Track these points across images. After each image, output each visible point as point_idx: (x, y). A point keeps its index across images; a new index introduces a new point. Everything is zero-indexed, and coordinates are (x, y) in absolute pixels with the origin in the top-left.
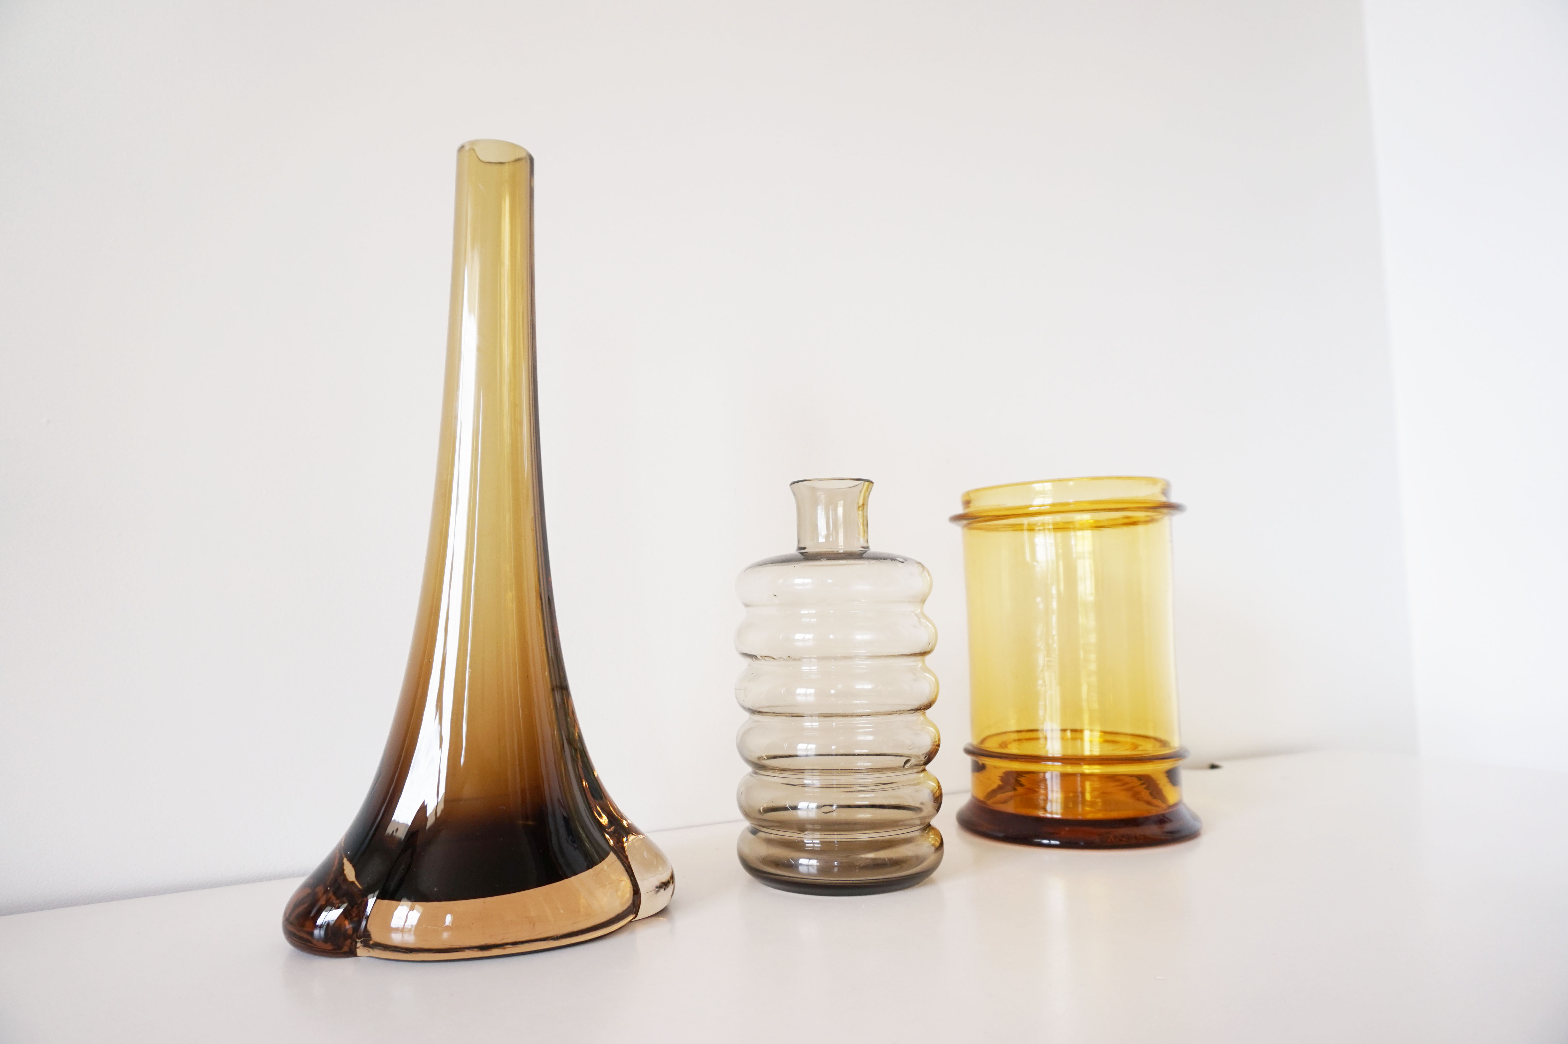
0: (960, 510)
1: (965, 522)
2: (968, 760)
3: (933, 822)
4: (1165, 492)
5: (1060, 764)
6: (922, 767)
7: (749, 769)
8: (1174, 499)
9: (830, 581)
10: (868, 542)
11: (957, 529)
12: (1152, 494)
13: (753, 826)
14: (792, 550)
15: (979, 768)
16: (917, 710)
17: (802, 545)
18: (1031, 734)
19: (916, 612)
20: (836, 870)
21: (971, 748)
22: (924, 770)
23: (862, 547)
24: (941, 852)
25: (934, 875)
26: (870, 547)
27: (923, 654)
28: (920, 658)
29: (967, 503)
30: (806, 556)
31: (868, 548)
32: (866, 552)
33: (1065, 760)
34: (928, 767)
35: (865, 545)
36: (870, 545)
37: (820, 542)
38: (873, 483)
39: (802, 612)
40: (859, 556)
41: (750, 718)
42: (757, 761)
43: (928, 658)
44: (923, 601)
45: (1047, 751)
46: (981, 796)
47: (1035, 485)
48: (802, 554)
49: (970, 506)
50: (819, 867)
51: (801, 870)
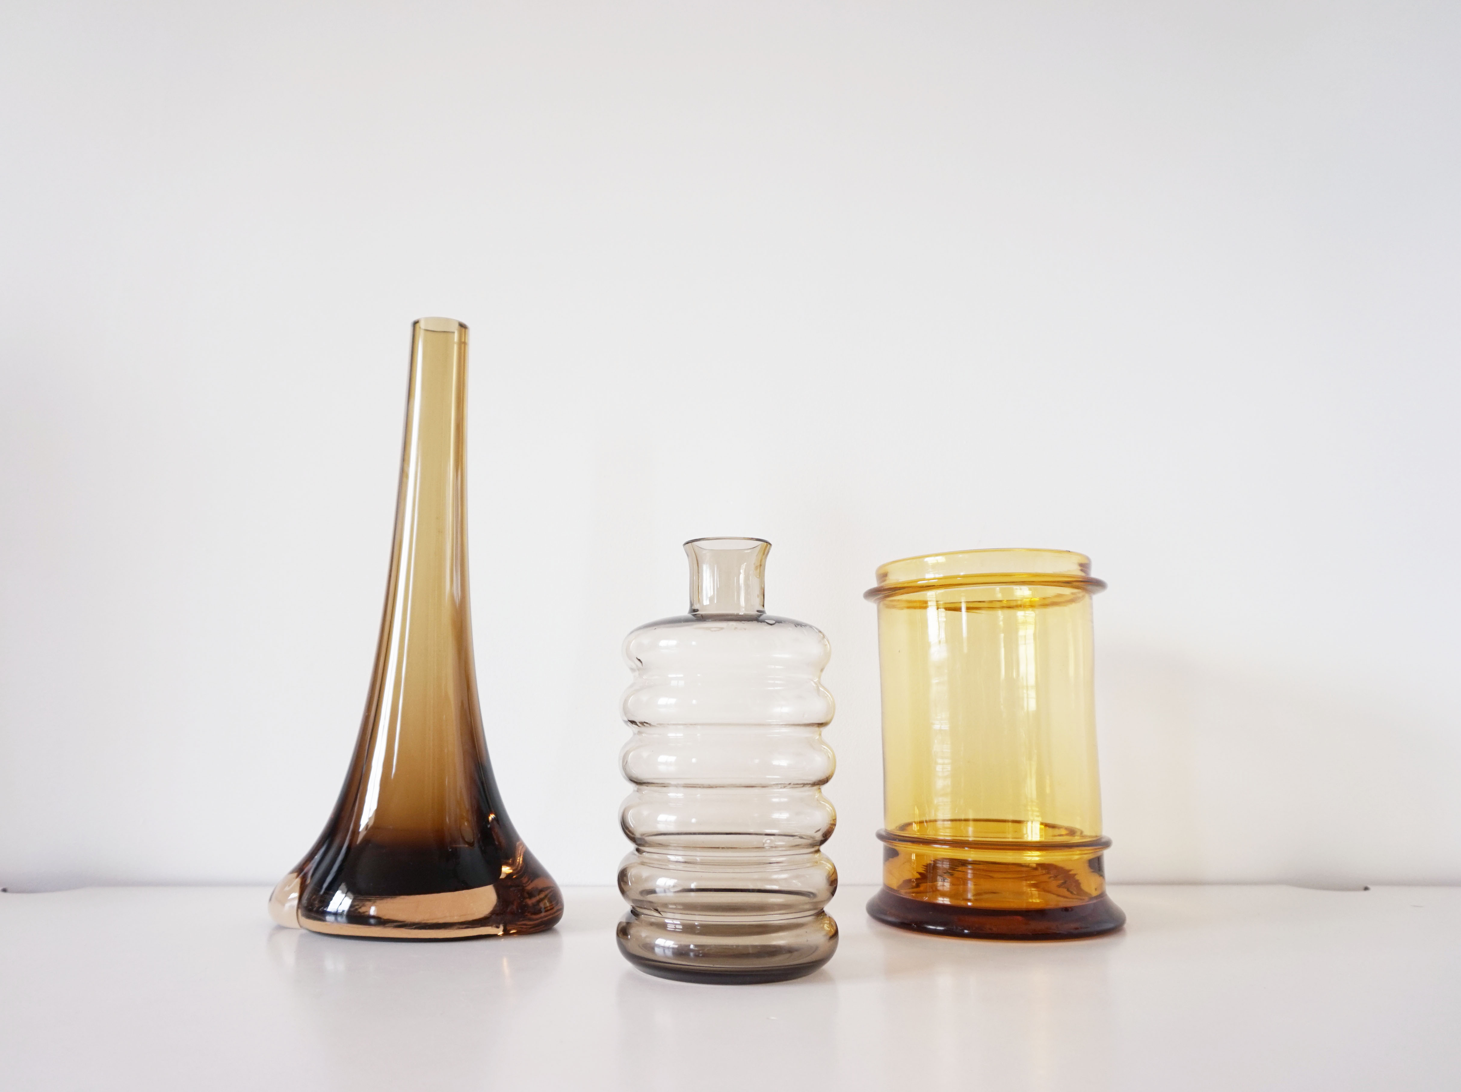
0: (874, 584)
1: (879, 596)
3: (827, 909)
4: (1084, 566)
6: (816, 848)
8: (1094, 574)
10: (763, 606)
12: (1070, 568)
13: (631, 906)
14: (684, 611)
15: (891, 854)
16: (814, 784)
17: (695, 606)
19: (815, 681)
20: (693, 954)
21: (884, 833)
22: (818, 851)
23: (758, 610)
24: (836, 939)
25: (827, 966)
26: (766, 612)
27: (821, 725)
28: (816, 729)
29: (883, 576)
30: (697, 617)
31: (764, 611)
32: (761, 615)
34: (823, 848)
35: (761, 609)
36: (767, 608)
37: (707, 604)
38: (771, 543)
39: (670, 676)
40: (757, 618)
43: (825, 730)
44: (821, 669)
46: (895, 884)
47: (927, 559)
48: (694, 615)
49: (884, 581)
50: (673, 948)
51: (657, 950)
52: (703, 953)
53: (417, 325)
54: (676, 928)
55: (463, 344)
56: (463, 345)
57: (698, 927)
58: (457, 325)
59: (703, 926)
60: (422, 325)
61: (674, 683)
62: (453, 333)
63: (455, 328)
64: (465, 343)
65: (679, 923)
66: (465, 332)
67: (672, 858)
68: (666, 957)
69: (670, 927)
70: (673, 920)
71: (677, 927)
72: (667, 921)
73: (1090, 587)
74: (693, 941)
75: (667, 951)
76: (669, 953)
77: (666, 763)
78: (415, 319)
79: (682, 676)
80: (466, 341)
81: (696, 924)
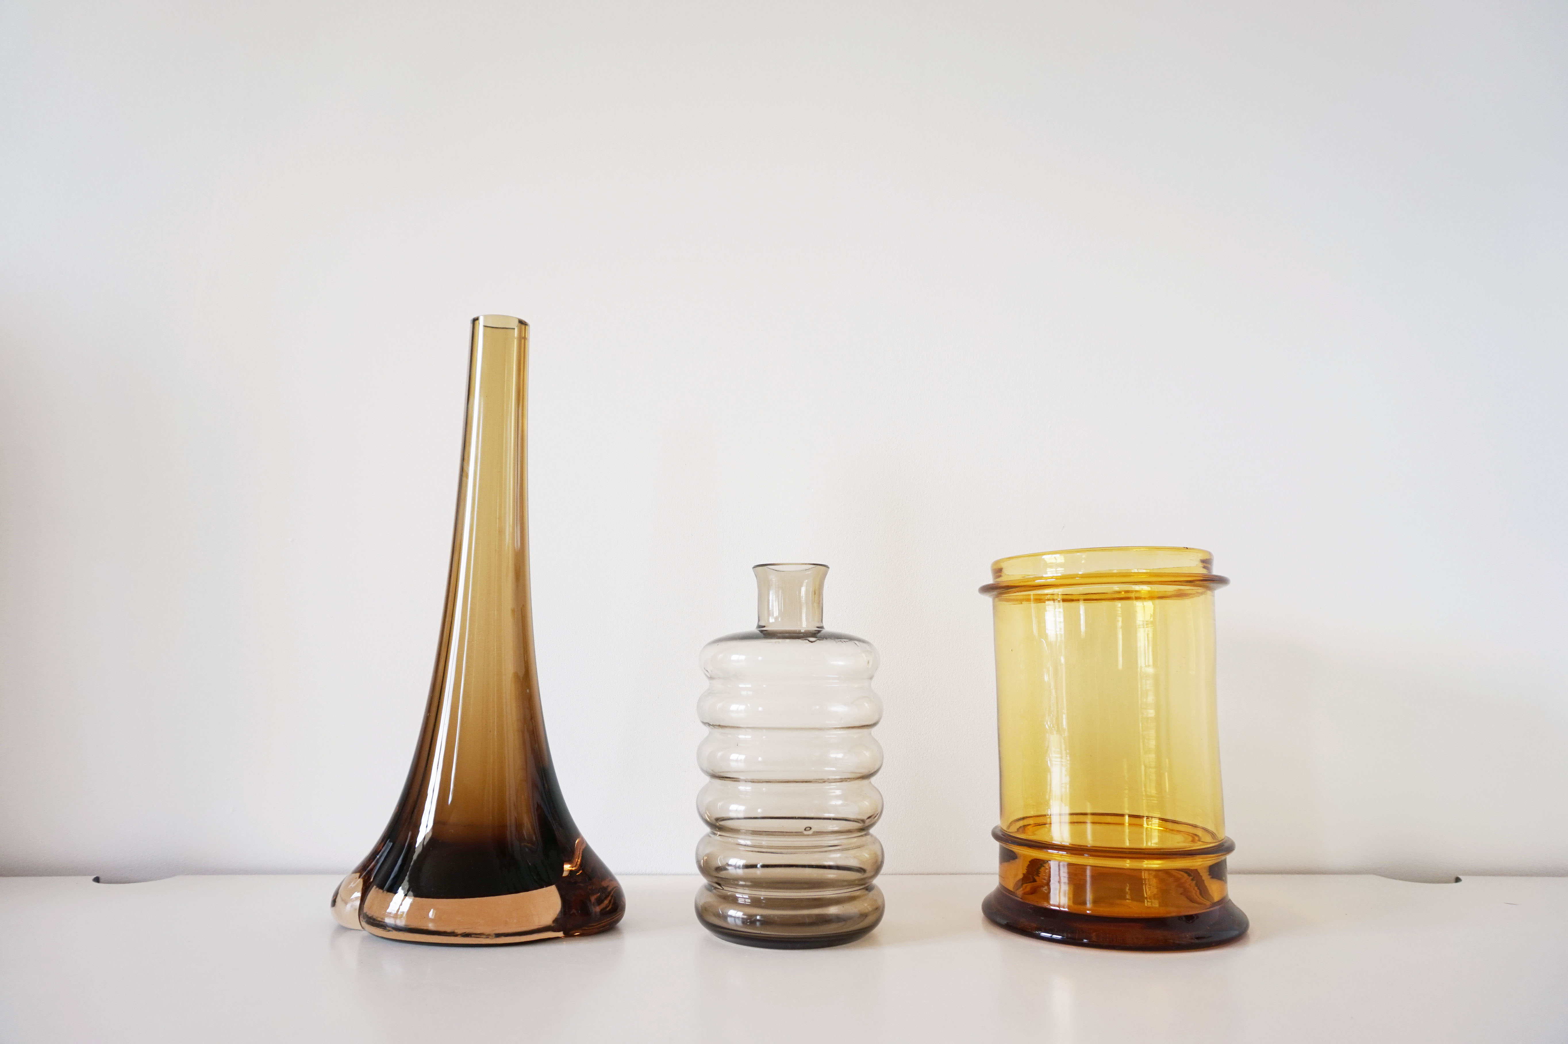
0: (990, 580)
1: (995, 593)
2: (996, 845)
3: (874, 883)
4: (1206, 563)
5: (1064, 853)
7: (707, 830)
8: (1216, 571)
9: (760, 658)
10: (822, 623)
11: (988, 600)
12: (1192, 566)
13: (709, 883)
14: (752, 628)
15: (1008, 857)
17: (762, 624)
18: (1042, 821)
20: (758, 923)
21: (1000, 833)
23: (817, 627)
28: (865, 730)
29: (998, 572)
30: (766, 634)
31: (822, 627)
32: (820, 631)
33: (1074, 850)
35: (820, 626)
36: (825, 624)
37: (773, 623)
38: (828, 568)
39: (740, 686)
40: (816, 635)
41: (710, 782)
42: (714, 822)
44: (871, 678)
45: (1052, 838)
48: (762, 631)
49: (1000, 576)
50: (743, 918)
51: (729, 919)
52: (767, 922)
53: (477, 322)
54: (745, 902)
55: (523, 339)
56: (523, 341)
57: (764, 901)
58: (517, 322)
59: (767, 899)
60: (481, 323)
61: (744, 693)
62: (514, 329)
63: (515, 324)
64: (525, 338)
65: (747, 897)
66: (525, 328)
67: (742, 842)
68: (737, 925)
69: (741, 901)
70: (743, 895)
71: (747, 900)
72: (738, 895)
73: (1212, 585)
74: (759, 913)
75: (737, 920)
76: (739, 922)
77: (737, 761)
78: (475, 316)
79: (750, 686)
80: (526, 337)
81: (762, 898)
